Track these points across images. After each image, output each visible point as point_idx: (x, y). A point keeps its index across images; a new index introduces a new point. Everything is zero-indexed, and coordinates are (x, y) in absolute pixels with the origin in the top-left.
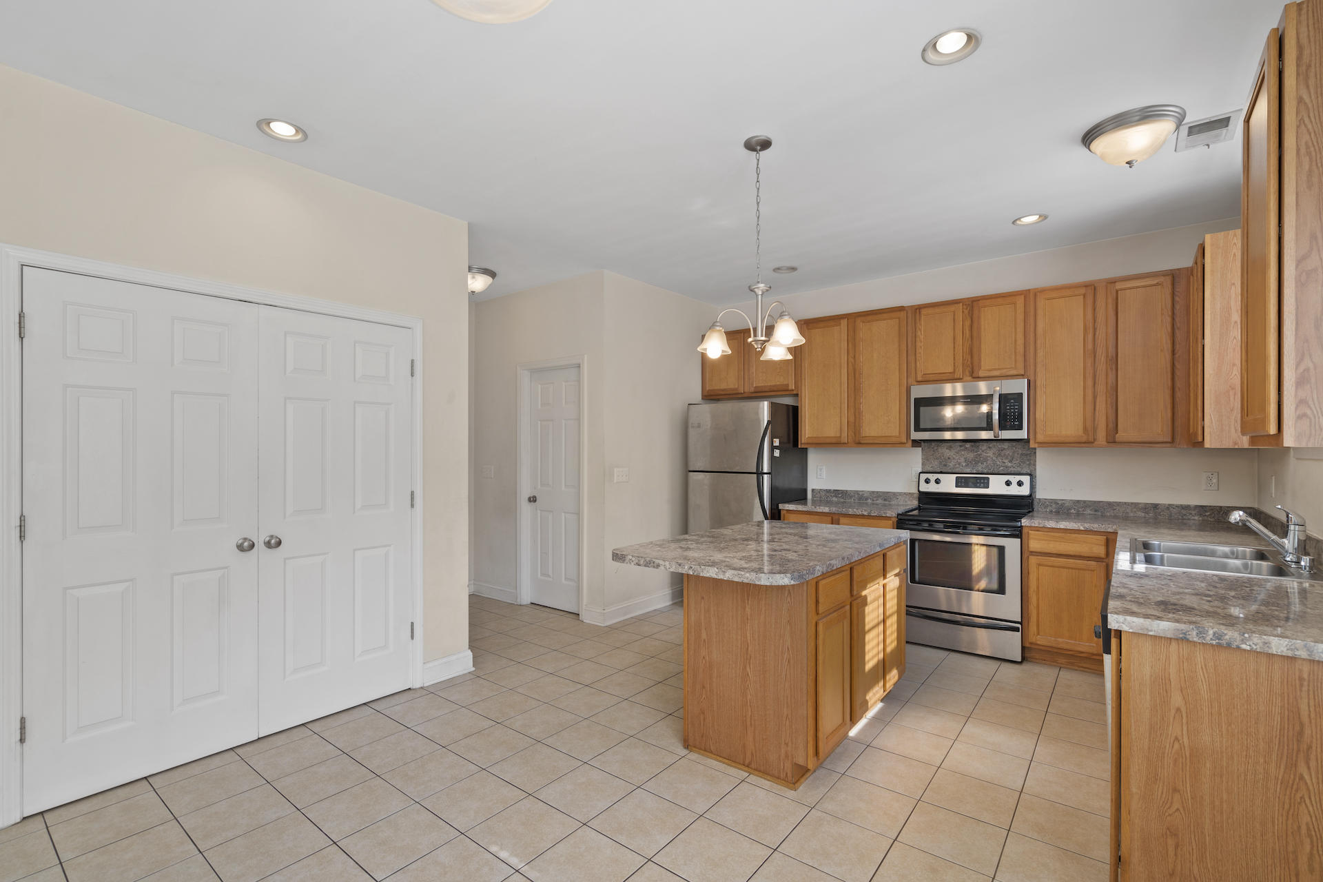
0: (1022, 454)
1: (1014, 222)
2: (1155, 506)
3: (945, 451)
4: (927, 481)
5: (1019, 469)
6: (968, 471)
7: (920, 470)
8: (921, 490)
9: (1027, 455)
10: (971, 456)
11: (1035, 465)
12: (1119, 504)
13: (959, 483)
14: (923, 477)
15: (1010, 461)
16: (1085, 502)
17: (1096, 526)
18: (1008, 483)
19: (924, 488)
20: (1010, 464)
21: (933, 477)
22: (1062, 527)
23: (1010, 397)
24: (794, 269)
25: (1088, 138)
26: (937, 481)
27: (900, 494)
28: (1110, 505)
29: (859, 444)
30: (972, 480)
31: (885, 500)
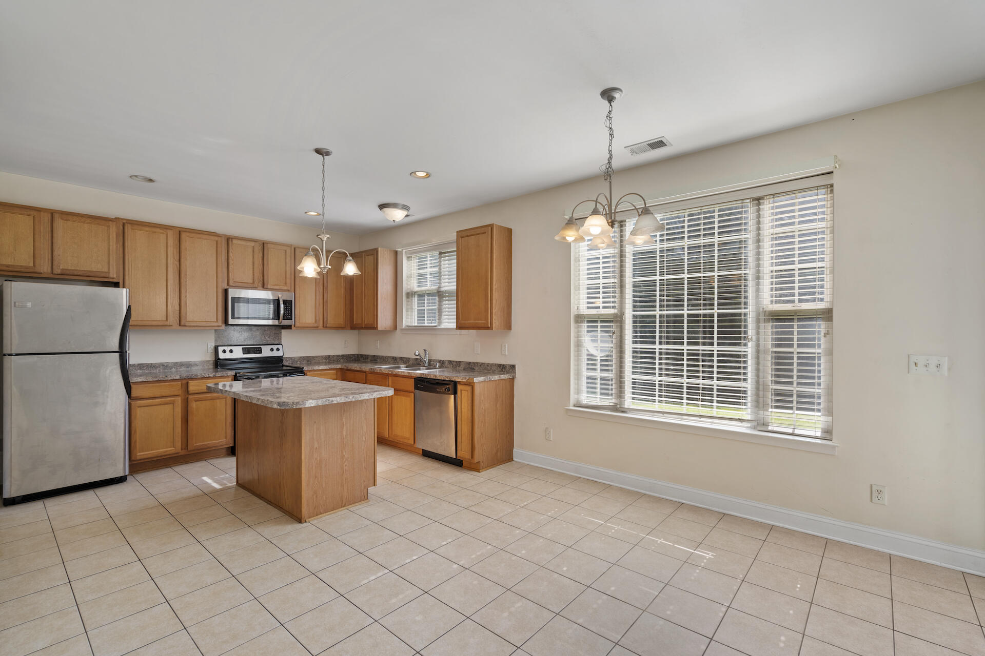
0: (275, 333)
1: (306, 213)
2: (329, 356)
4: (224, 351)
5: (273, 342)
7: (214, 344)
8: (220, 357)
9: (277, 334)
11: (281, 339)
12: (317, 357)
13: (246, 351)
14: (221, 349)
15: (269, 337)
16: (303, 357)
17: (333, 366)
18: (272, 350)
19: (223, 356)
20: (269, 339)
21: (228, 349)
22: (321, 369)
23: (287, 302)
24: (151, 180)
25: (382, 206)
26: (231, 351)
27: (201, 362)
28: (313, 357)
29: (184, 326)
30: (253, 349)
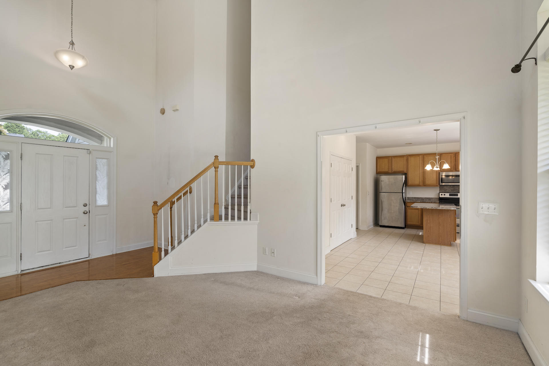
3: (445, 188)
4: (442, 195)
6: (452, 192)
7: (439, 192)
8: (440, 197)
10: (452, 189)
13: (450, 195)
14: (440, 194)
19: (441, 196)
21: (443, 194)
26: (444, 195)
27: (434, 198)
29: (425, 186)
30: (454, 194)
31: (429, 199)
